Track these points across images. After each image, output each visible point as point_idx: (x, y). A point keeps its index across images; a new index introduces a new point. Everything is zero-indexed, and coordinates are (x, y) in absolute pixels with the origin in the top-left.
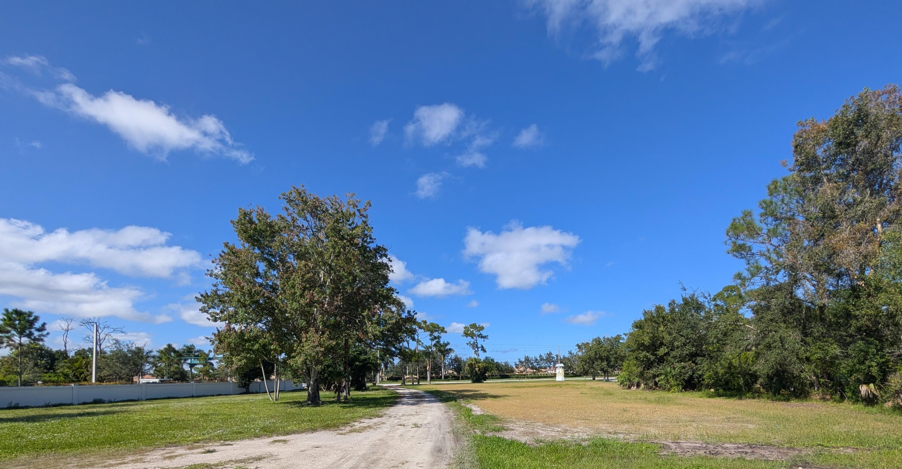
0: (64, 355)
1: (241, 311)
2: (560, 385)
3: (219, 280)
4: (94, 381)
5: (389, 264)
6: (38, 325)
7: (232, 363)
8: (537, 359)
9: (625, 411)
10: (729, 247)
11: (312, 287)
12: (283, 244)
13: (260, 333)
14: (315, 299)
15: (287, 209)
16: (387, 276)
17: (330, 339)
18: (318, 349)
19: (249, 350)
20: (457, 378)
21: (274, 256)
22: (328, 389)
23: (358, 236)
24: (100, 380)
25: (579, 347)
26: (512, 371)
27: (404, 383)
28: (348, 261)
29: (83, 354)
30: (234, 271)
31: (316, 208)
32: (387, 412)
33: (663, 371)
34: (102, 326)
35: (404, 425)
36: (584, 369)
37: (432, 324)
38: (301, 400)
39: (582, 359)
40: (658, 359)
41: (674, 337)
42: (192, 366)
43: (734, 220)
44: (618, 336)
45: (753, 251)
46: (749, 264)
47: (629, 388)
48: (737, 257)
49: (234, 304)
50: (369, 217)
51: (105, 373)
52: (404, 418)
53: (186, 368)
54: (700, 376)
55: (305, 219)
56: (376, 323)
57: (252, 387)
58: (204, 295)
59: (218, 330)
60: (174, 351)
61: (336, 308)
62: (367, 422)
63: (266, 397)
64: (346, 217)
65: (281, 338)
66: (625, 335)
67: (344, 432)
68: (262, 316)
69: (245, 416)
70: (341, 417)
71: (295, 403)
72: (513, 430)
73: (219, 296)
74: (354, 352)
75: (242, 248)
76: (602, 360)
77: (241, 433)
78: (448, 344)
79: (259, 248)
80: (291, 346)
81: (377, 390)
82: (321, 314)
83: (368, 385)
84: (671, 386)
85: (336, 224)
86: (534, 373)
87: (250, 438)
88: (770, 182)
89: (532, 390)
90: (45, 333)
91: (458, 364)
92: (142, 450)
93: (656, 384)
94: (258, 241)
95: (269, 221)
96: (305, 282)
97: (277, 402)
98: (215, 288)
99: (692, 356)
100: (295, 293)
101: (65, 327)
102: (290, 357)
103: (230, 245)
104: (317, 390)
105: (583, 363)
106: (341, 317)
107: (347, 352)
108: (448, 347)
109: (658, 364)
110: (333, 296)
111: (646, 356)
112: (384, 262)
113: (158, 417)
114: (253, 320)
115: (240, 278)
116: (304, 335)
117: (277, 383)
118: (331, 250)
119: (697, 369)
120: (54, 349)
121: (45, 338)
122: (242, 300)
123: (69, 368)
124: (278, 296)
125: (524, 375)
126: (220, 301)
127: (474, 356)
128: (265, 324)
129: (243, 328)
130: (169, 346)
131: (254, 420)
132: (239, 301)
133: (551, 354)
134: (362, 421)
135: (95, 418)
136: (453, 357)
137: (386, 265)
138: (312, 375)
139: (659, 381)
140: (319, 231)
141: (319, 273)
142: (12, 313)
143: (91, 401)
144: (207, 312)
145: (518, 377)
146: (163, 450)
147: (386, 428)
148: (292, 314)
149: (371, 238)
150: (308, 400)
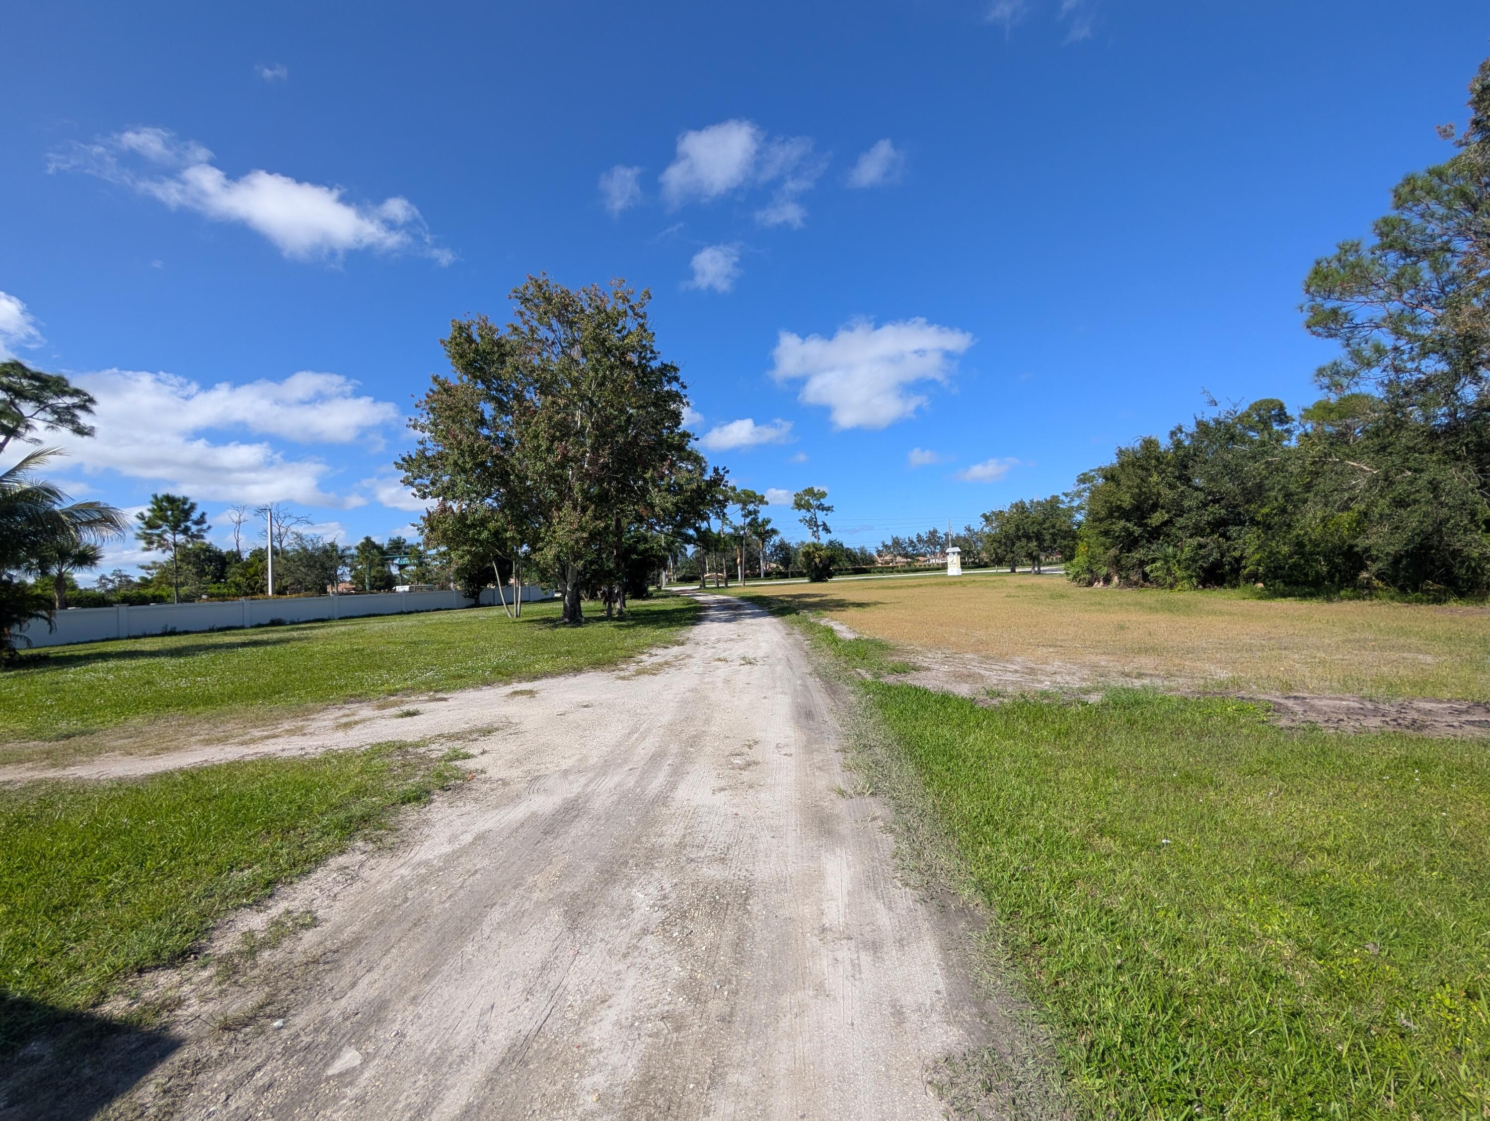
0: (236, 556)
1: (460, 479)
2: (954, 582)
3: (427, 434)
4: (270, 593)
5: (683, 392)
6: (195, 516)
7: (450, 561)
8: (912, 542)
9: (1122, 628)
10: (1306, 316)
11: (563, 435)
12: (517, 369)
13: (489, 514)
14: (570, 454)
15: (521, 314)
16: (680, 413)
17: (595, 518)
18: (578, 534)
19: (474, 541)
20: (784, 576)
21: (506, 393)
22: (593, 597)
23: (633, 349)
24: (280, 591)
25: (987, 518)
26: (872, 561)
27: (703, 586)
28: (619, 391)
29: (260, 555)
30: (448, 418)
31: (565, 307)
32: (691, 635)
33: (1158, 554)
34: (282, 515)
35: (725, 660)
36: (997, 554)
37: (745, 492)
38: (554, 616)
39: (992, 539)
40: (1149, 532)
41: (1182, 492)
42: (401, 567)
43: (1318, 263)
44: (1053, 497)
45: (1357, 321)
46: (1348, 345)
47: (1090, 584)
48: (1319, 335)
49: (449, 469)
50: (648, 317)
51: (287, 581)
52: (721, 645)
53: (395, 571)
54: (1238, 560)
55: (550, 327)
56: (666, 490)
57: (483, 597)
58: (407, 458)
59: (429, 512)
60: (375, 546)
61: (602, 469)
62: (662, 655)
63: (503, 611)
64: (612, 320)
65: (520, 519)
66: (1066, 495)
67: (627, 674)
68: (491, 486)
69: (471, 644)
70: (619, 645)
71: (546, 621)
72: (928, 669)
73: (428, 459)
74: (628, 539)
75: (458, 383)
76: (1029, 539)
77: (461, 677)
78: (768, 521)
79: (483, 382)
80: (536, 532)
81: (665, 597)
82: (578, 480)
83: (651, 589)
84: (1176, 580)
85: (598, 331)
86: (909, 564)
87: (476, 686)
88: (1400, 181)
89: (917, 591)
90: (205, 526)
91: (785, 554)
92: (307, 710)
93: (1145, 577)
94: (481, 369)
95: (496, 337)
96: (553, 427)
97: (518, 620)
98: (421, 447)
99: (1218, 526)
100: (539, 446)
101: (236, 519)
102: (534, 550)
103: (442, 378)
104: (576, 600)
105: (995, 545)
106: (609, 484)
107: (620, 539)
108: (768, 527)
109: (1149, 541)
110: (597, 449)
111: (1125, 529)
112: (674, 389)
113: (347, 647)
114: (478, 493)
115: (455, 427)
116: (555, 514)
117: (517, 589)
118: (591, 374)
119: (1229, 547)
120: (225, 550)
121: (205, 534)
122: (460, 462)
123: (242, 575)
124: (513, 454)
125: (893, 568)
126: (430, 466)
127: (812, 540)
128: (496, 499)
129: (464, 507)
130: (368, 539)
131: (484, 651)
132: (456, 463)
133: (935, 531)
134: (654, 651)
135: (262, 649)
136: (778, 543)
137: (677, 394)
138: (569, 577)
139: (1151, 571)
140: (572, 345)
141: (573, 415)
142: (162, 501)
143: (268, 622)
144: (411, 484)
145: (881, 571)
146: (340, 709)
147: (695, 666)
148: (536, 482)
149: (652, 352)
150: (565, 616)
